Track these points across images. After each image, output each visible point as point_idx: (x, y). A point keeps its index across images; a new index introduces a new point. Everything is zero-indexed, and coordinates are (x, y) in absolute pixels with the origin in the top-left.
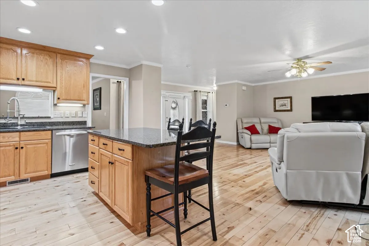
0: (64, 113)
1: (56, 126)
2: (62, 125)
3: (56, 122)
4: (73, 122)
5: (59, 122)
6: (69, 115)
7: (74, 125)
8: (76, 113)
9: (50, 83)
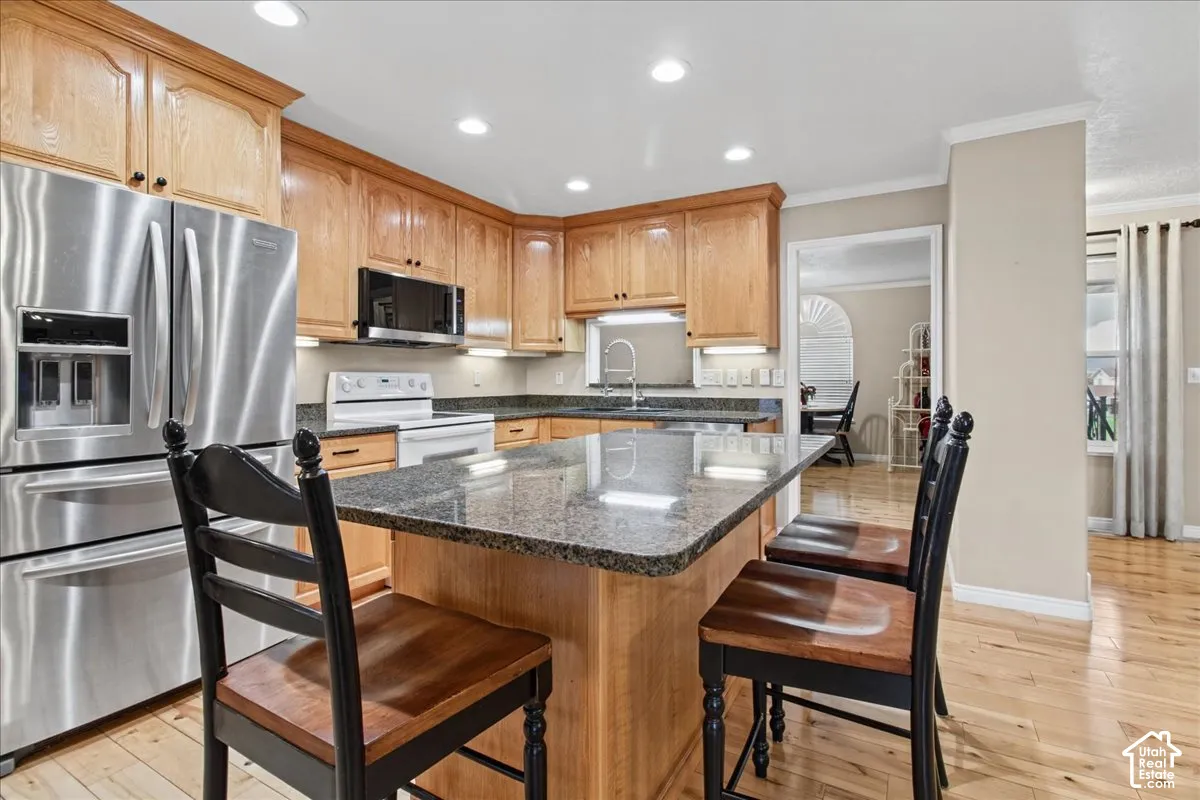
0: (725, 375)
1: (706, 409)
2: (718, 407)
3: (705, 399)
4: (742, 401)
5: (712, 399)
6: (735, 378)
7: (746, 409)
8: (755, 374)
9: (672, 295)
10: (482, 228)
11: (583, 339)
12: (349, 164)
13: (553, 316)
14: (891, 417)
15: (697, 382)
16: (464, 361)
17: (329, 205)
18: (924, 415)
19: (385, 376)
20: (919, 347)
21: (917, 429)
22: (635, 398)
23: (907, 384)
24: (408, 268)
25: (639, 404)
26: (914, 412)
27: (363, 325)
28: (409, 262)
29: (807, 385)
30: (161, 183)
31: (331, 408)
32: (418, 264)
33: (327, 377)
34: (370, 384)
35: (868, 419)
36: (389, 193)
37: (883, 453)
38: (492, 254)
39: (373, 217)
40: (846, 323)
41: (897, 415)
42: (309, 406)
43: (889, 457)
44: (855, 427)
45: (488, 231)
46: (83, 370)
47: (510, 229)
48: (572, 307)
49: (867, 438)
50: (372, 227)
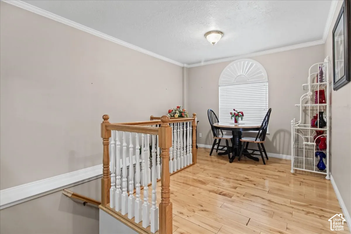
14: (293, 133)
18: (319, 133)
20: (318, 82)
21: (315, 144)
23: (305, 110)
26: (310, 129)
29: (238, 111)
35: (279, 132)
37: (287, 154)
40: (264, 74)
41: (298, 132)
43: (292, 158)
44: (269, 137)
49: (277, 144)
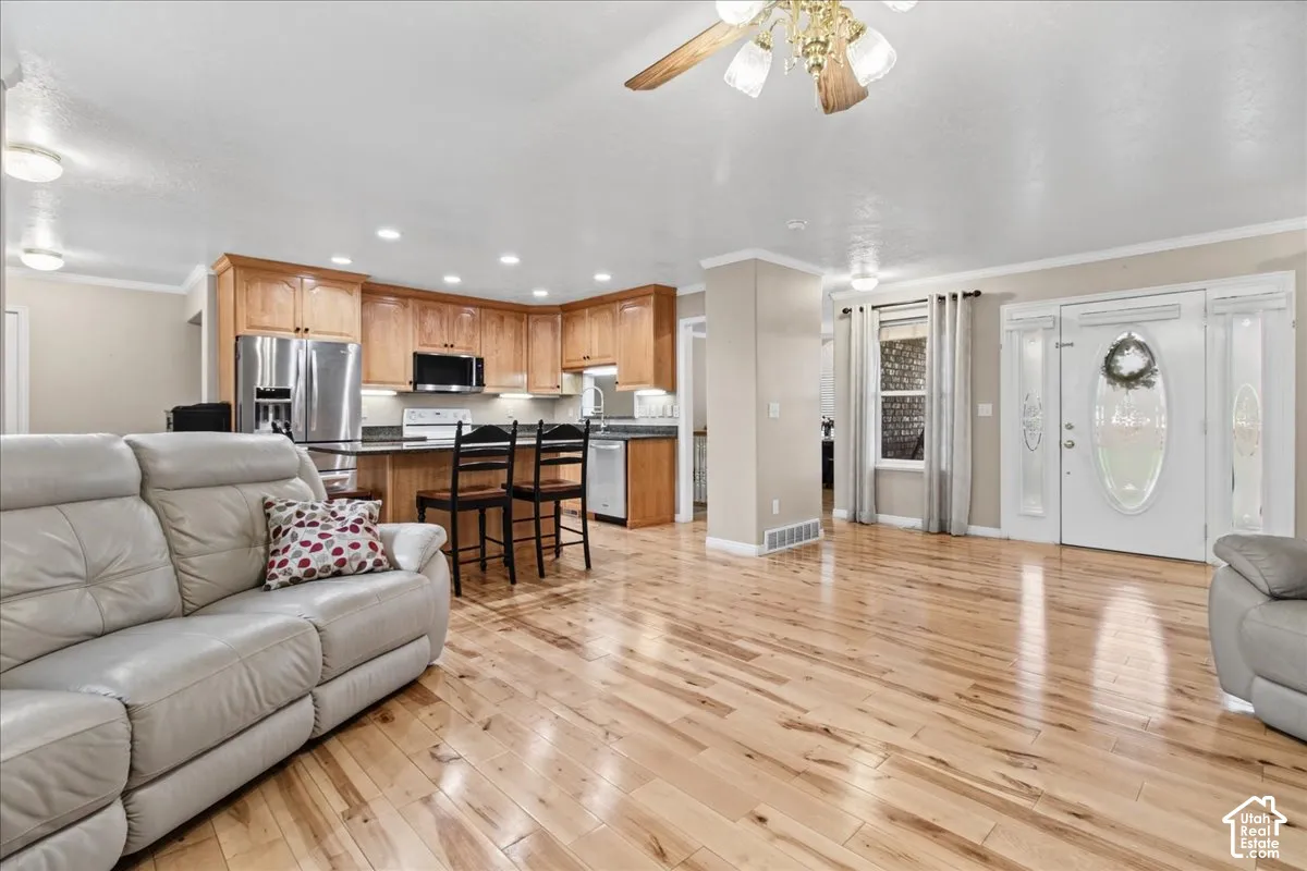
0: (650, 410)
2: (645, 432)
3: (640, 426)
5: (643, 426)
6: (654, 412)
8: (664, 409)
9: (609, 356)
10: (502, 318)
11: (579, 386)
12: (407, 297)
13: (554, 371)
15: (636, 415)
16: (498, 401)
17: (396, 321)
19: (438, 411)
22: (603, 426)
24: (446, 349)
25: (606, 430)
27: (415, 383)
28: (446, 346)
30: (307, 330)
31: (405, 428)
32: (452, 346)
33: (403, 411)
34: (428, 415)
36: (434, 309)
38: (509, 333)
39: (422, 323)
42: (393, 427)
45: (506, 320)
46: (277, 409)
47: (525, 316)
48: (565, 365)
50: (422, 329)
